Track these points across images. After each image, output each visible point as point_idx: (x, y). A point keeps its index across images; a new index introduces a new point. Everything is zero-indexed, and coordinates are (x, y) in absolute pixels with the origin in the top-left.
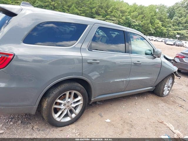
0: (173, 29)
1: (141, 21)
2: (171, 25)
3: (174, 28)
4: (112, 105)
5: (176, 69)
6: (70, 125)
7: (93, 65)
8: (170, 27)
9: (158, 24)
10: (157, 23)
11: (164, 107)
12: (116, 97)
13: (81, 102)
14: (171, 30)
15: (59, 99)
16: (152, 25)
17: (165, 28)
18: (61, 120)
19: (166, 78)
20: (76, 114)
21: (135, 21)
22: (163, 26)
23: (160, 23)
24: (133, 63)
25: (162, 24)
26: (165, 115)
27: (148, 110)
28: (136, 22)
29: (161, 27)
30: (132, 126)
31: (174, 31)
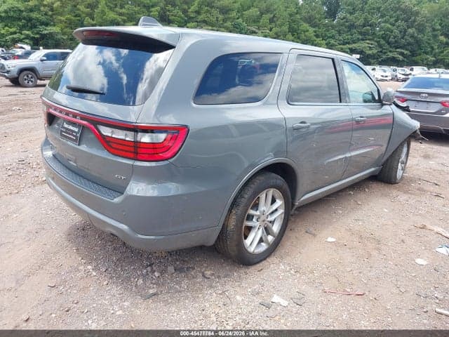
0: (340, 40)
1: (268, 29)
2: (334, 32)
3: (341, 38)
4: (315, 212)
5: (416, 124)
6: (268, 259)
7: (300, 132)
8: (333, 37)
9: (306, 33)
10: (304, 32)
11: (411, 202)
12: (321, 196)
13: (281, 211)
14: (336, 43)
15: (252, 209)
16: (293, 35)
17: (324, 41)
18: (255, 249)
19: (401, 145)
20: (274, 237)
21: (254, 29)
22: (317, 36)
23: (311, 30)
24: (354, 122)
25: (315, 32)
26: (420, 215)
27: (386, 210)
28: (257, 31)
29: (315, 38)
30: (379, 242)
31: (341, 46)
